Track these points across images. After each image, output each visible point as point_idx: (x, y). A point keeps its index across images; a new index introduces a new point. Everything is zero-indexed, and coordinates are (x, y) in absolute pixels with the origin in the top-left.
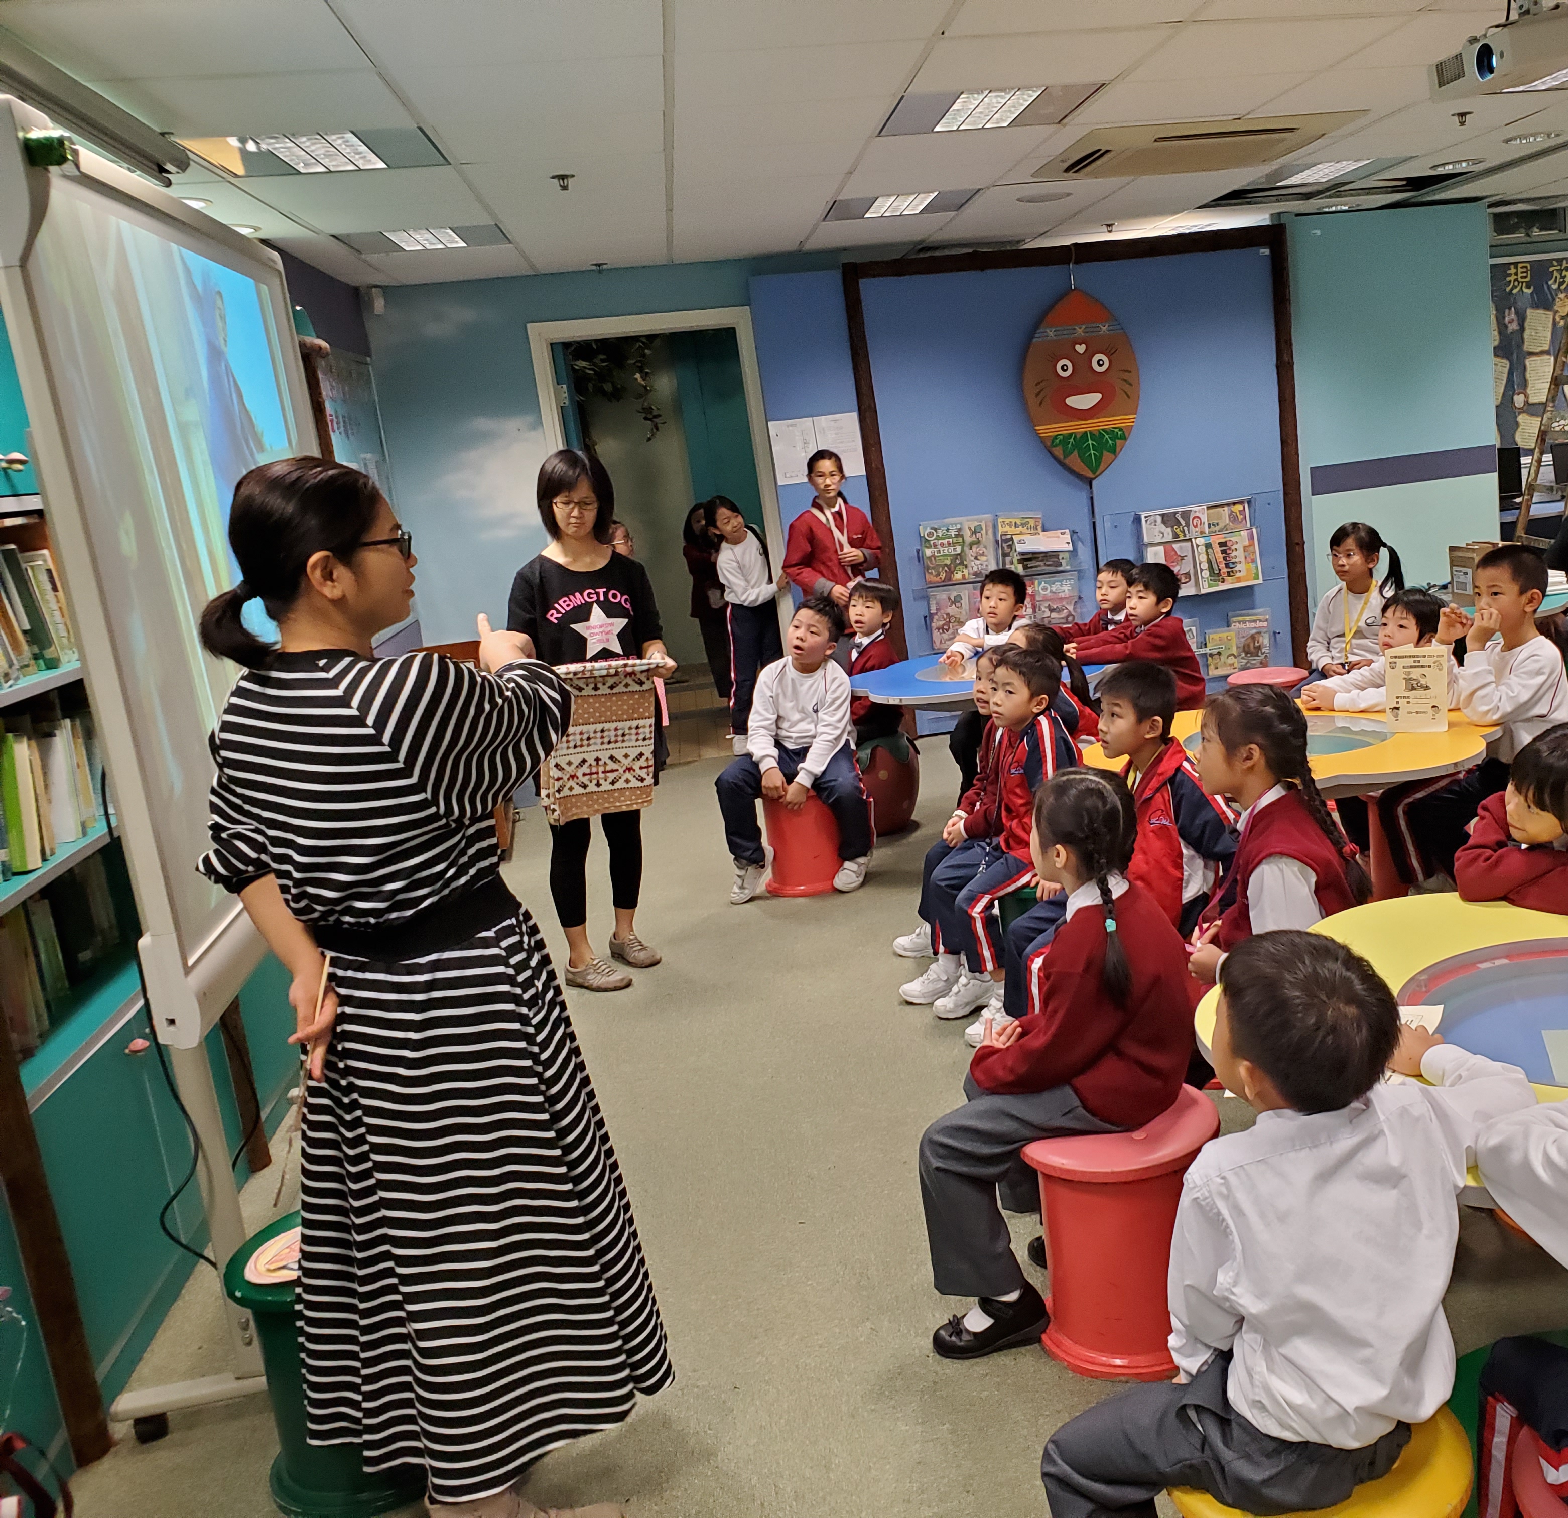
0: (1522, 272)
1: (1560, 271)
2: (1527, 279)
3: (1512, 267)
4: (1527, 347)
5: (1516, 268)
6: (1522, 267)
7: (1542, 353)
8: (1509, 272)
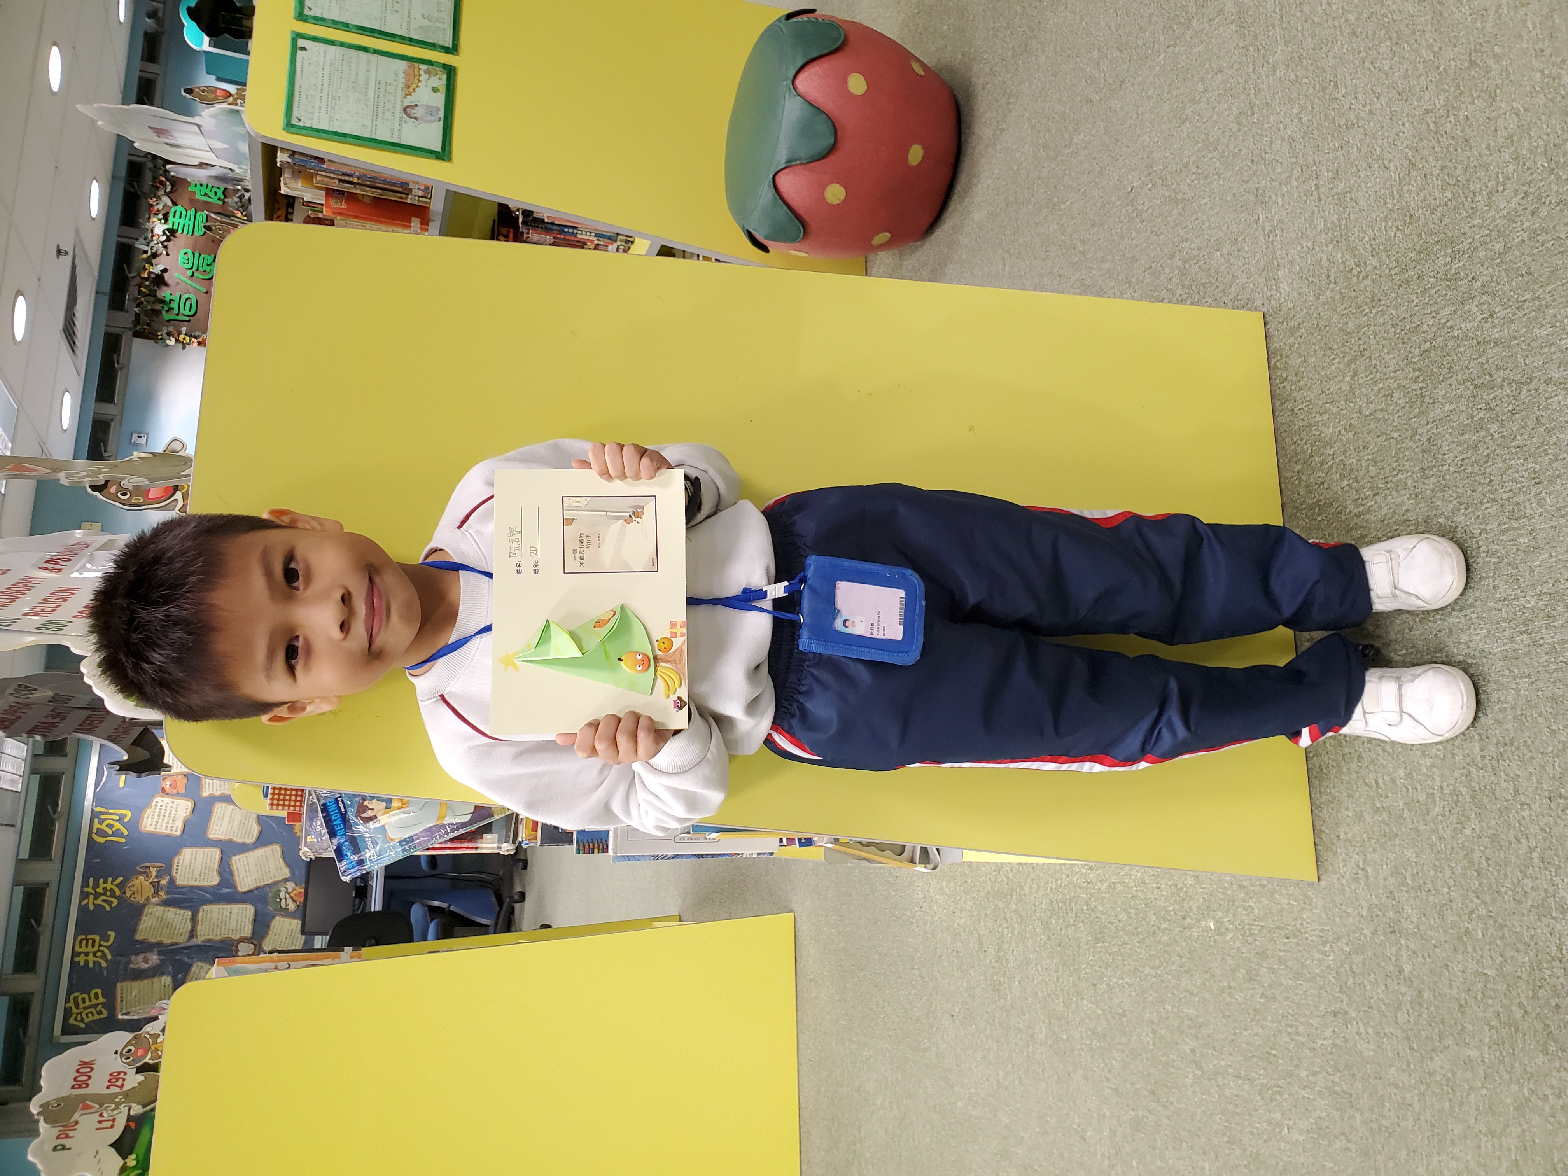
0: (87, 947)
1: (97, 896)
2: (97, 938)
3: (77, 959)
4: (181, 939)
5: (79, 954)
6: (80, 947)
7: (194, 920)
8: (82, 964)
